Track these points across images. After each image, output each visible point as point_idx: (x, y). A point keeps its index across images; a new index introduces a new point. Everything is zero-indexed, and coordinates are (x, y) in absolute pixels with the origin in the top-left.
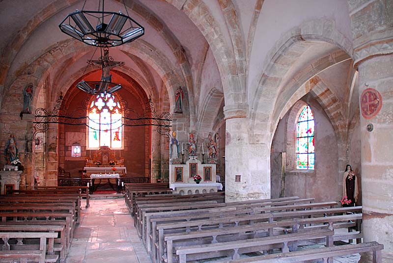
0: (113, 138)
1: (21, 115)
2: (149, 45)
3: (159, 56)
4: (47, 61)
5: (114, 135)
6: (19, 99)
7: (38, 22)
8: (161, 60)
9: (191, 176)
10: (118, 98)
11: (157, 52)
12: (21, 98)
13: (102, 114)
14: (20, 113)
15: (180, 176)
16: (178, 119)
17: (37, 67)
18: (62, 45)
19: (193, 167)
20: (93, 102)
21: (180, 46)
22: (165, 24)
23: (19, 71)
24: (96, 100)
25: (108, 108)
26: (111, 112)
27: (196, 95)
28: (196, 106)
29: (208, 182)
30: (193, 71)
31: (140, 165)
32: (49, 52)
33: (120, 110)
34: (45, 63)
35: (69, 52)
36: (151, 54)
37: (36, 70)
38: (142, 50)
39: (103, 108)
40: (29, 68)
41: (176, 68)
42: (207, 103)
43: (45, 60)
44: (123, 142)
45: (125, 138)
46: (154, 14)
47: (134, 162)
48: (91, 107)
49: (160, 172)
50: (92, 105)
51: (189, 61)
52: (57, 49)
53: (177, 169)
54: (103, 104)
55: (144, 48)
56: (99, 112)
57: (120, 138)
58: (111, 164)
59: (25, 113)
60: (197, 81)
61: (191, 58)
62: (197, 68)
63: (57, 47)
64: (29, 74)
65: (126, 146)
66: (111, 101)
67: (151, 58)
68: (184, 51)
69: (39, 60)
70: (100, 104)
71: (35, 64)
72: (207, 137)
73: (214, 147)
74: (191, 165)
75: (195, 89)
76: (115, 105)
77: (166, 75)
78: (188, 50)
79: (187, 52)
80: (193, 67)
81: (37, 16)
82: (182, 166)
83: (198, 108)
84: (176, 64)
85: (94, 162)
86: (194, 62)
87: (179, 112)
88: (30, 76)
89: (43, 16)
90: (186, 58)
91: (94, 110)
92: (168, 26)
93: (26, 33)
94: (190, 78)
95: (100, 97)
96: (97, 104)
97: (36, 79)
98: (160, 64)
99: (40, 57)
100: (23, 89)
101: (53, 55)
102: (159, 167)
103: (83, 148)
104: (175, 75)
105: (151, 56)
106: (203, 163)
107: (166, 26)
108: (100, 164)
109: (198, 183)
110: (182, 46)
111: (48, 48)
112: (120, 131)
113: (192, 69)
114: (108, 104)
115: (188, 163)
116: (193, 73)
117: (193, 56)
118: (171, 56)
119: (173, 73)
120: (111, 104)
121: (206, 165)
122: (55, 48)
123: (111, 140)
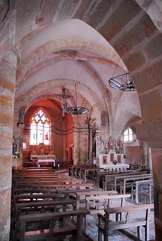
0: (44, 139)
1: (18, 125)
2: (88, 87)
3: (93, 94)
4: (32, 94)
5: (45, 137)
6: (16, 115)
7: (34, 71)
8: (94, 96)
9: (111, 161)
10: (48, 115)
11: (91, 91)
12: (17, 114)
13: (38, 124)
14: (17, 123)
15: (106, 161)
16: (103, 129)
17: (27, 97)
18: (41, 85)
19: (112, 155)
20: (33, 117)
21: (106, 88)
22: (100, 76)
23: (17, 99)
24: (35, 116)
25: (42, 121)
26: (44, 123)
27: (113, 116)
28: (113, 122)
29: (120, 164)
30: (112, 102)
31: (60, 154)
32: (34, 88)
33: (49, 122)
34: (31, 95)
35: (44, 89)
36: (88, 92)
37: (26, 98)
38: (83, 89)
39: (39, 120)
40: (23, 97)
41: (102, 100)
42: (121, 121)
43: (31, 93)
44: (50, 141)
45: (52, 139)
46: (96, 71)
47: (57, 152)
48: (32, 120)
49: (79, 158)
50: (33, 119)
51: (110, 97)
52: (38, 87)
53: (104, 156)
54: (39, 119)
55: (84, 89)
56: (37, 123)
57: (48, 138)
58: (46, 154)
59: (21, 124)
60: (114, 108)
61: (112, 96)
62: (115, 101)
63: (38, 86)
64: (22, 100)
65: (52, 143)
66: (44, 116)
67: (88, 95)
68: (107, 91)
69: (28, 92)
70: (37, 118)
71: (26, 95)
72: (118, 139)
73: (122, 144)
74: (111, 154)
75: (113, 112)
76: (45, 119)
77: (96, 105)
78: (110, 91)
79: (109, 92)
80: (112, 100)
81: (33, 68)
82: (106, 155)
83: (114, 123)
84: (102, 98)
85: (36, 153)
86: (113, 98)
87: (103, 125)
88: (23, 102)
89: (36, 68)
90: (108, 95)
91: (34, 122)
92: (102, 78)
93: (25, 77)
94: (110, 106)
95: (37, 114)
96: (35, 118)
97: (26, 104)
98: (93, 98)
99: (29, 91)
100: (19, 109)
101: (36, 90)
102: (79, 155)
103: (28, 144)
104: (101, 104)
105: (88, 93)
106: (117, 153)
107: (100, 77)
108: (40, 154)
109: (115, 164)
110: (107, 89)
111: (34, 86)
112: (49, 134)
113: (111, 102)
114: (42, 119)
115: (109, 153)
116: (111, 104)
117: (113, 95)
118: (99, 94)
119: (100, 103)
120: (44, 119)
121: (118, 155)
122: (37, 86)
123: (43, 139)
